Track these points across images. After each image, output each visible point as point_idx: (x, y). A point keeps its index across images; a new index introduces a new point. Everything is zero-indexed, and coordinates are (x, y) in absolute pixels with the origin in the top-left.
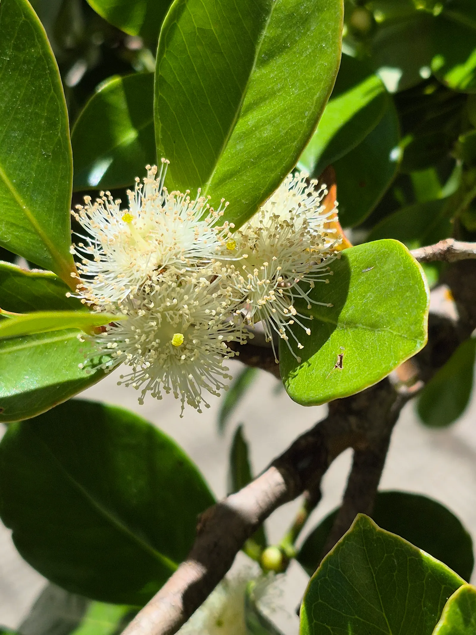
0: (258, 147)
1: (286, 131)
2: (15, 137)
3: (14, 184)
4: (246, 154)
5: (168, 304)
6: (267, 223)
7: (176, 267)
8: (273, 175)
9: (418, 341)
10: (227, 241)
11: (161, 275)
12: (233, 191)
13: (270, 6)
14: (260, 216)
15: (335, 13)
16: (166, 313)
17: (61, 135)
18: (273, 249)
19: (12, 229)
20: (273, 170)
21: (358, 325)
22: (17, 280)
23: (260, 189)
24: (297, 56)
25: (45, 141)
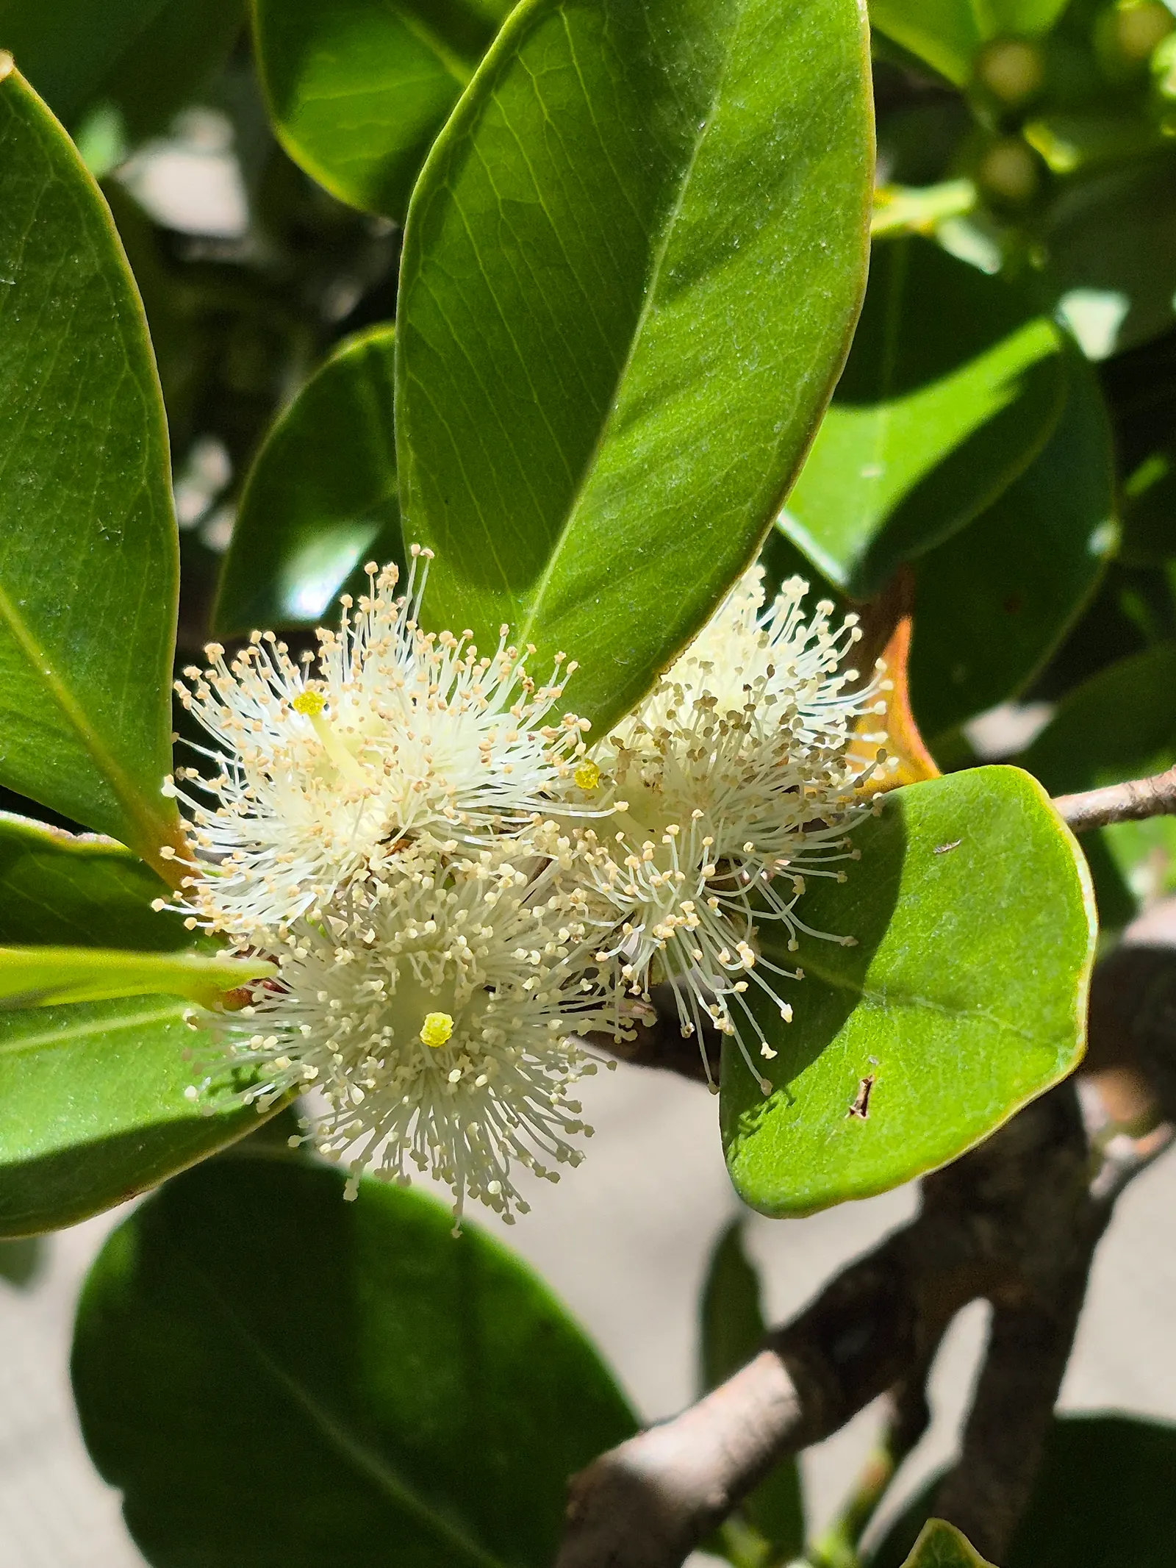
0: (655, 515)
1: (724, 473)
2: (27, 487)
3: (21, 610)
4: (625, 532)
5: (413, 934)
6: (687, 716)
7: (434, 835)
8: (690, 591)
9: (1061, 1050)
10: (574, 765)
11: (396, 856)
12: (591, 632)
13: (691, 141)
14: (671, 699)
15: (854, 158)
16: (410, 956)
17: (149, 481)
18: (702, 788)
19: (11, 729)
20: (692, 578)
21: (914, 998)
22: (41, 863)
23: (659, 628)
24: (758, 273)
25: (107, 499)
